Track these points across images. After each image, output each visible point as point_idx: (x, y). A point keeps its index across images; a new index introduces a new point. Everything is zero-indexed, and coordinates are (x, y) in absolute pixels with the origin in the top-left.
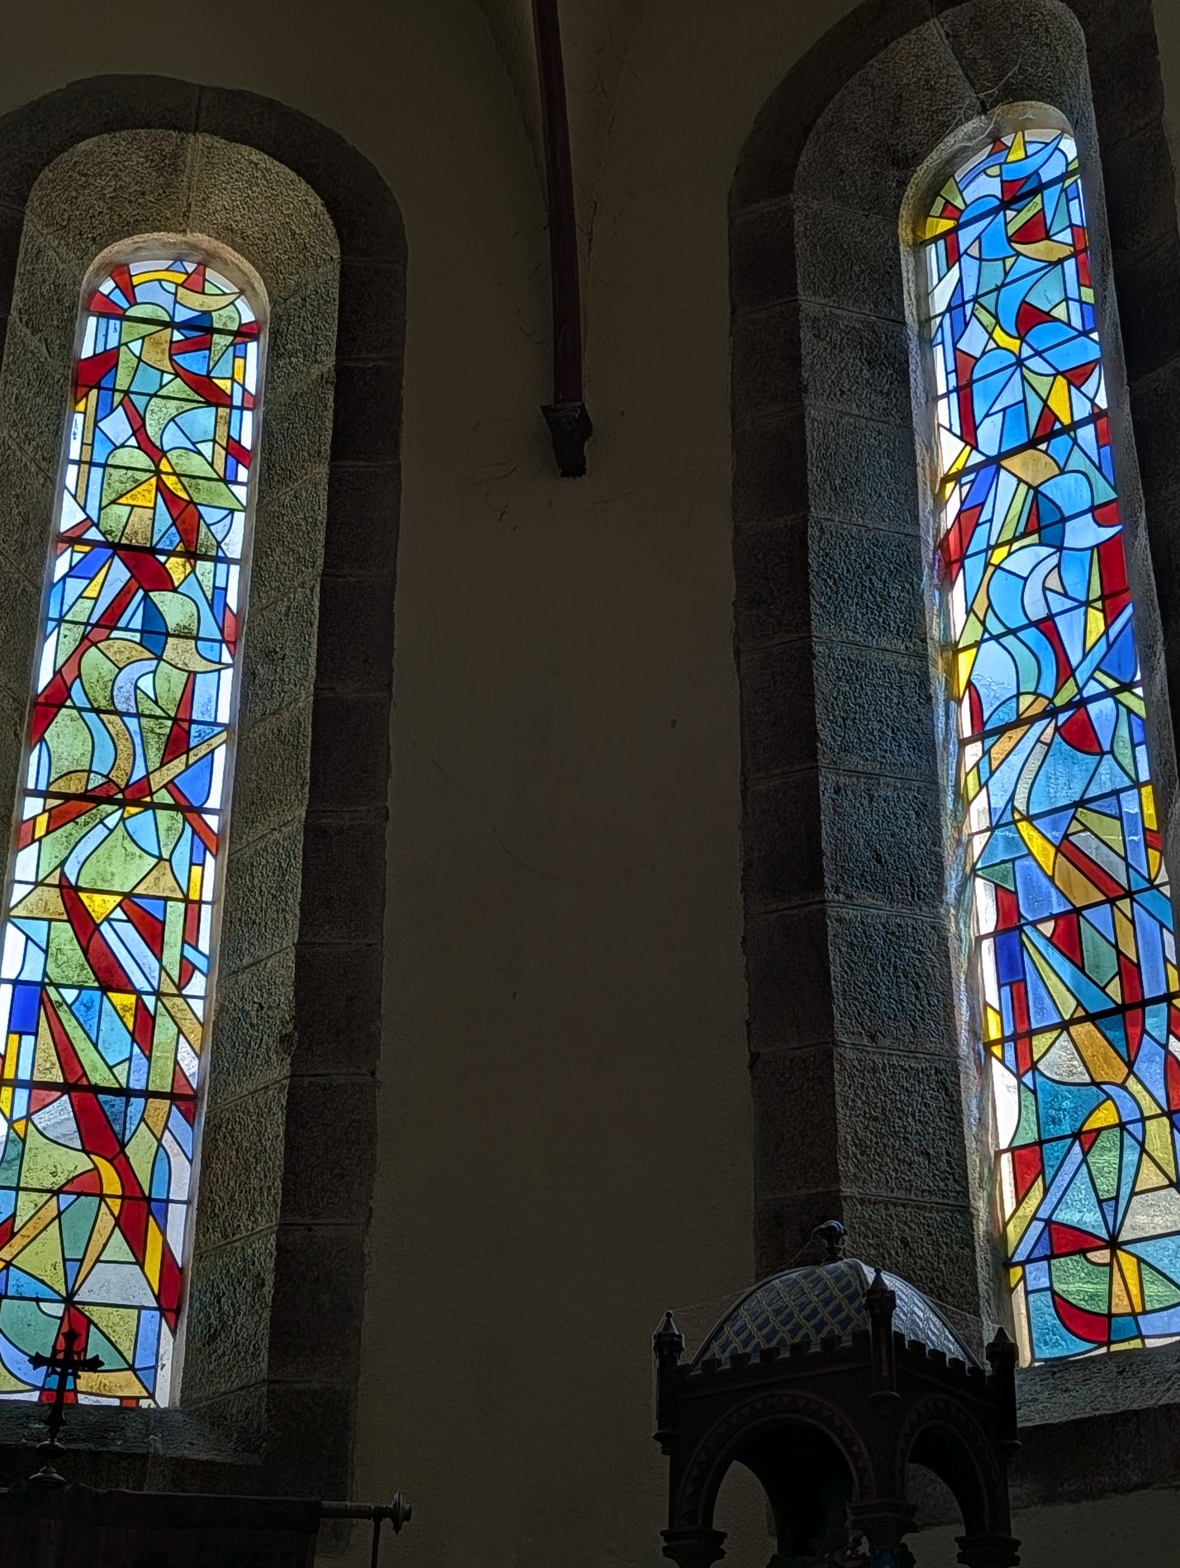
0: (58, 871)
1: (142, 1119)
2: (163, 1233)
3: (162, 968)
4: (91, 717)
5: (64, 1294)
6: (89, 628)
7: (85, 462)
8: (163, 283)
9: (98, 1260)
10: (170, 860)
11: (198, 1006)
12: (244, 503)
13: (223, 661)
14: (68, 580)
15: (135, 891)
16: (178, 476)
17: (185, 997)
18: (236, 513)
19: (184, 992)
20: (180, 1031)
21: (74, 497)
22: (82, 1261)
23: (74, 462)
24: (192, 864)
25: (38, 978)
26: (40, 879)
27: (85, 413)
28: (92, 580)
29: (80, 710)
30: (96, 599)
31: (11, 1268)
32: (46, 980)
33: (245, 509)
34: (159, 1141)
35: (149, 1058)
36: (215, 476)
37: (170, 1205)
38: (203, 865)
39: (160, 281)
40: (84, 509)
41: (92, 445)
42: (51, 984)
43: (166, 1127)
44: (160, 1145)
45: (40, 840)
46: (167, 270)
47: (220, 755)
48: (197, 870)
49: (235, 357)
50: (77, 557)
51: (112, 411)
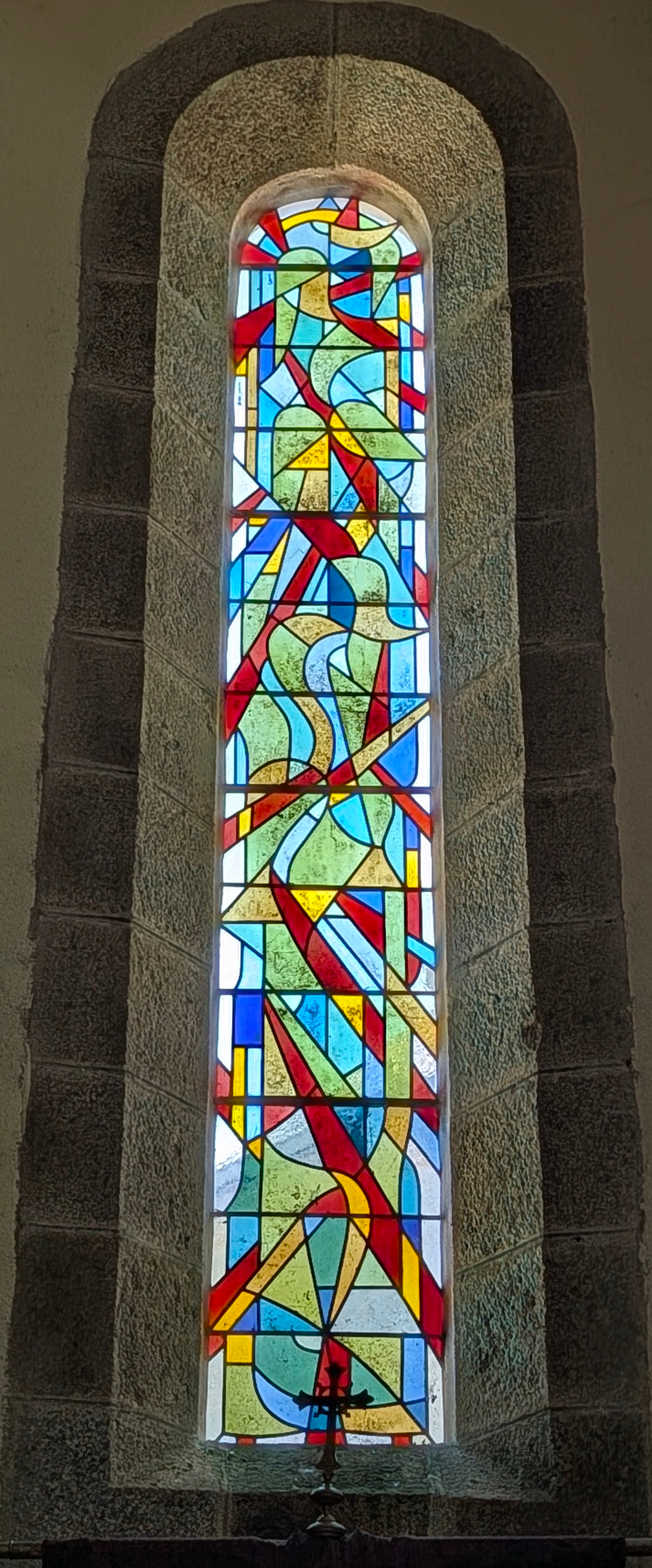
0: (268, 869)
1: (383, 1130)
2: (419, 1252)
3: (387, 964)
4: (284, 701)
5: (320, 1325)
6: (273, 606)
7: (252, 429)
8: (315, 224)
9: (352, 1287)
10: (383, 847)
11: (429, 1002)
12: (424, 453)
13: (418, 626)
14: (247, 557)
15: (350, 884)
16: (351, 431)
17: (414, 994)
18: (416, 464)
19: (413, 989)
20: (413, 1032)
21: (244, 467)
22: (335, 1288)
23: (240, 430)
24: (406, 849)
25: (259, 987)
26: (249, 880)
27: (246, 375)
28: (271, 553)
29: (272, 695)
30: (278, 574)
31: (262, 1301)
32: (267, 987)
33: (425, 459)
34: (404, 1152)
35: (383, 1064)
36: (390, 426)
37: (423, 1221)
38: (418, 849)
39: (311, 222)
40: (255, 478)
41: (257, 409)
42: (273, 991)
43: (409, 1137)
44: (405, 1157)
45: (245, 838)
46: (318, 209)
47: (424, 728)
48: (412, 856)
49: (398, 294)
50: (254, 531)
51: (275, 369)
